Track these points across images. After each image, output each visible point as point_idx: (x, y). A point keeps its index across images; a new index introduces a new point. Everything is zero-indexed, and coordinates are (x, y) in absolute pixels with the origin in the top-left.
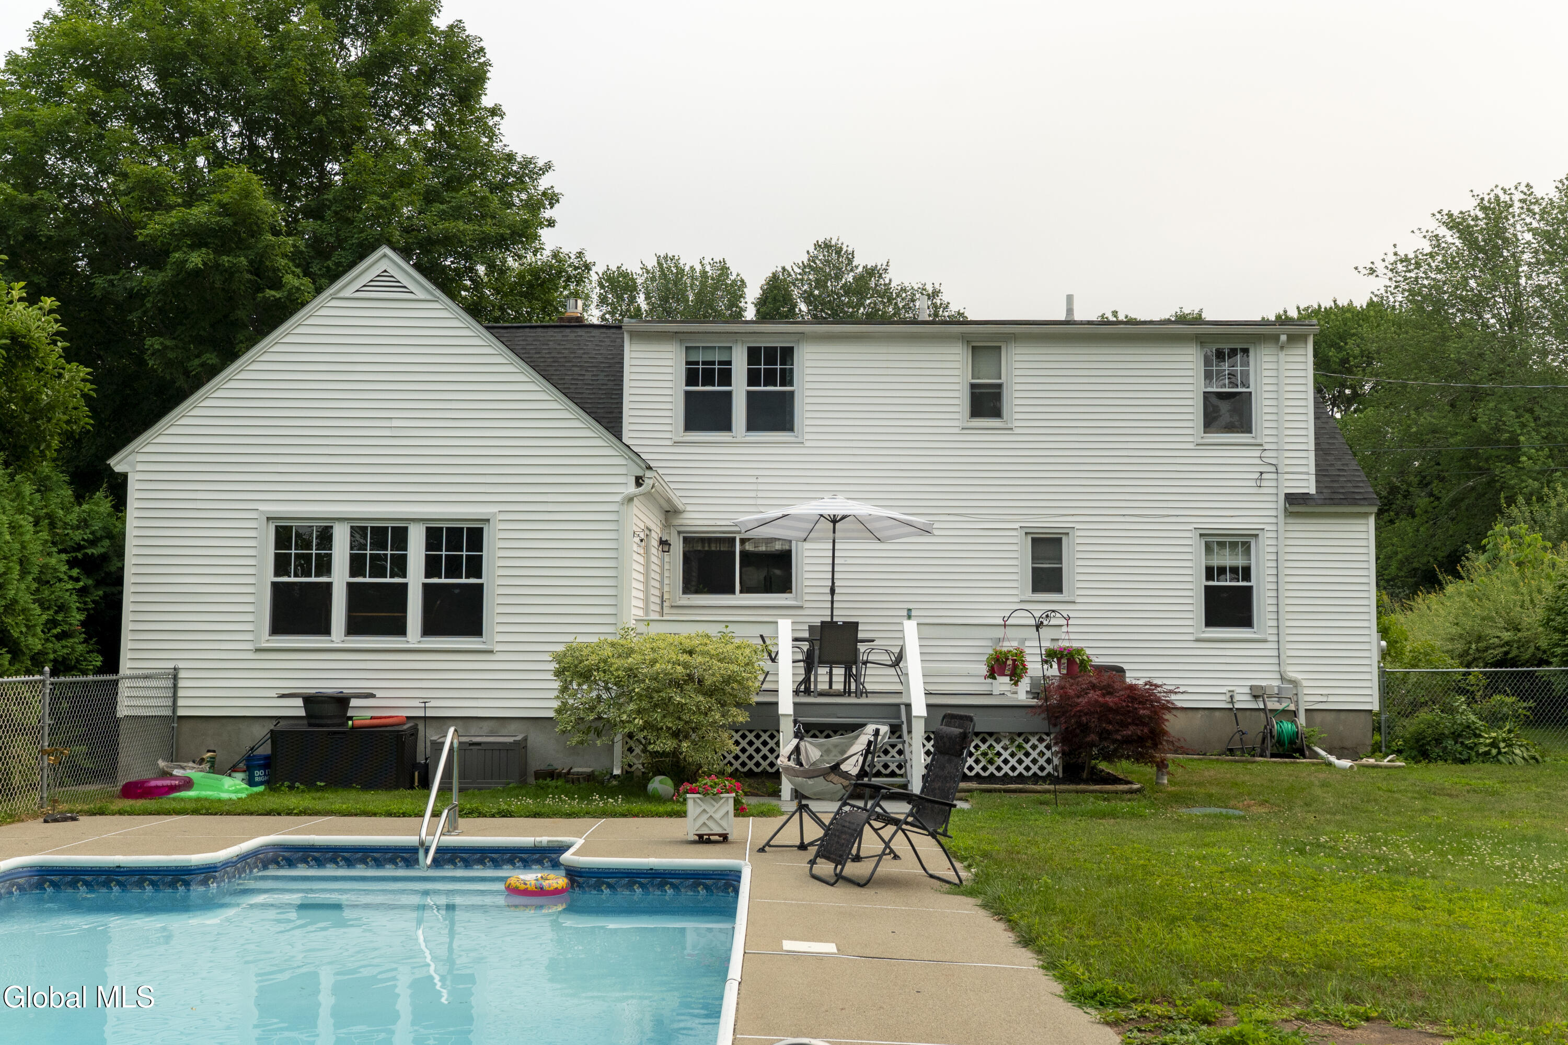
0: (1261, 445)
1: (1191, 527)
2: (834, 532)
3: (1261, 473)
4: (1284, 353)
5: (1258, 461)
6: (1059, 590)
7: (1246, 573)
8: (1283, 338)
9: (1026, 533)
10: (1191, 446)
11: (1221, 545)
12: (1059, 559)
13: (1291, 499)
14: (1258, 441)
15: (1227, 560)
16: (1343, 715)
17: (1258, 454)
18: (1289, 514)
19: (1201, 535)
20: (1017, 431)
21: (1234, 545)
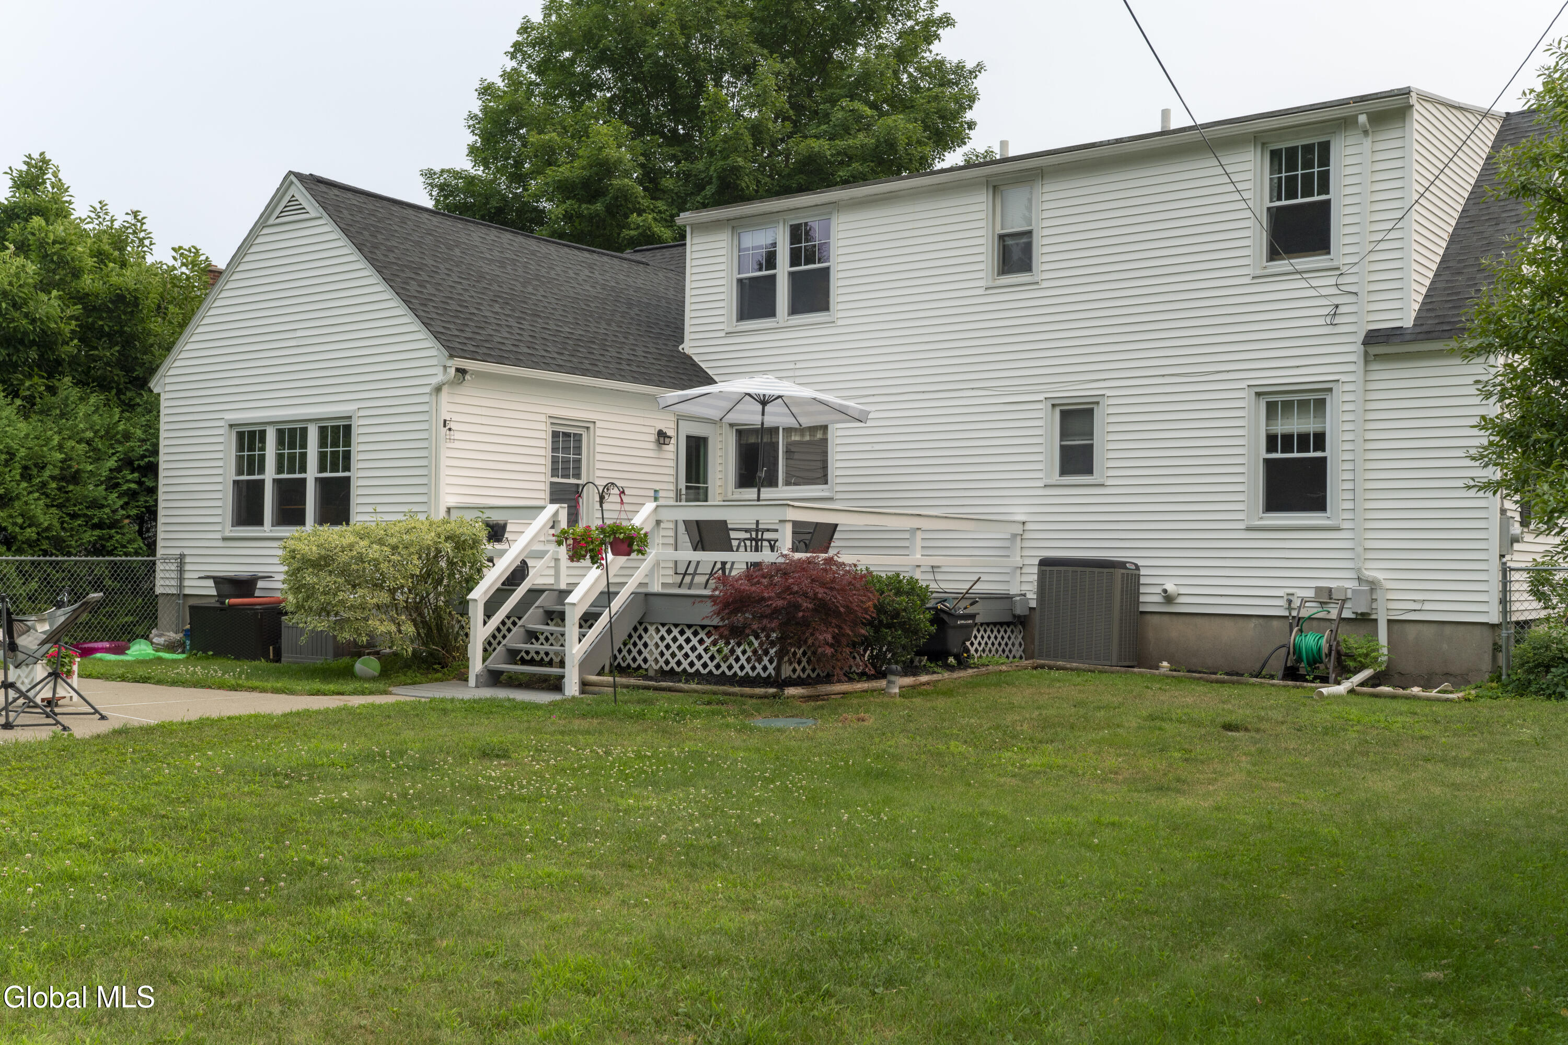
0: (1338, 269)
1: (1244, 385)
2: (763, 414)
3: (1337, 306)
4: (1370, 139)
5: (1334, 291)
6: (1089, 470)
7: (1320, 440)
8: (1363, 119)
9: (1054, 406)
10: (1247, 280)
11: (1288, 405)
12: (1090, 434)
13: (1374, 339)
14: (1335, 264)
15: (1295, 425)
16: (1448, 630)
17: (1332, 281)
18: (1368, 359)
19: (1258, 394)
20: (1045, 284)
21: (1303, 404)
